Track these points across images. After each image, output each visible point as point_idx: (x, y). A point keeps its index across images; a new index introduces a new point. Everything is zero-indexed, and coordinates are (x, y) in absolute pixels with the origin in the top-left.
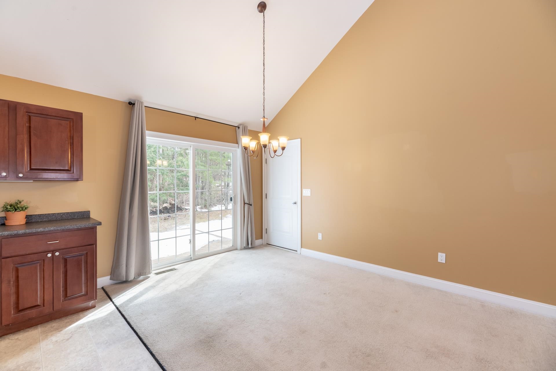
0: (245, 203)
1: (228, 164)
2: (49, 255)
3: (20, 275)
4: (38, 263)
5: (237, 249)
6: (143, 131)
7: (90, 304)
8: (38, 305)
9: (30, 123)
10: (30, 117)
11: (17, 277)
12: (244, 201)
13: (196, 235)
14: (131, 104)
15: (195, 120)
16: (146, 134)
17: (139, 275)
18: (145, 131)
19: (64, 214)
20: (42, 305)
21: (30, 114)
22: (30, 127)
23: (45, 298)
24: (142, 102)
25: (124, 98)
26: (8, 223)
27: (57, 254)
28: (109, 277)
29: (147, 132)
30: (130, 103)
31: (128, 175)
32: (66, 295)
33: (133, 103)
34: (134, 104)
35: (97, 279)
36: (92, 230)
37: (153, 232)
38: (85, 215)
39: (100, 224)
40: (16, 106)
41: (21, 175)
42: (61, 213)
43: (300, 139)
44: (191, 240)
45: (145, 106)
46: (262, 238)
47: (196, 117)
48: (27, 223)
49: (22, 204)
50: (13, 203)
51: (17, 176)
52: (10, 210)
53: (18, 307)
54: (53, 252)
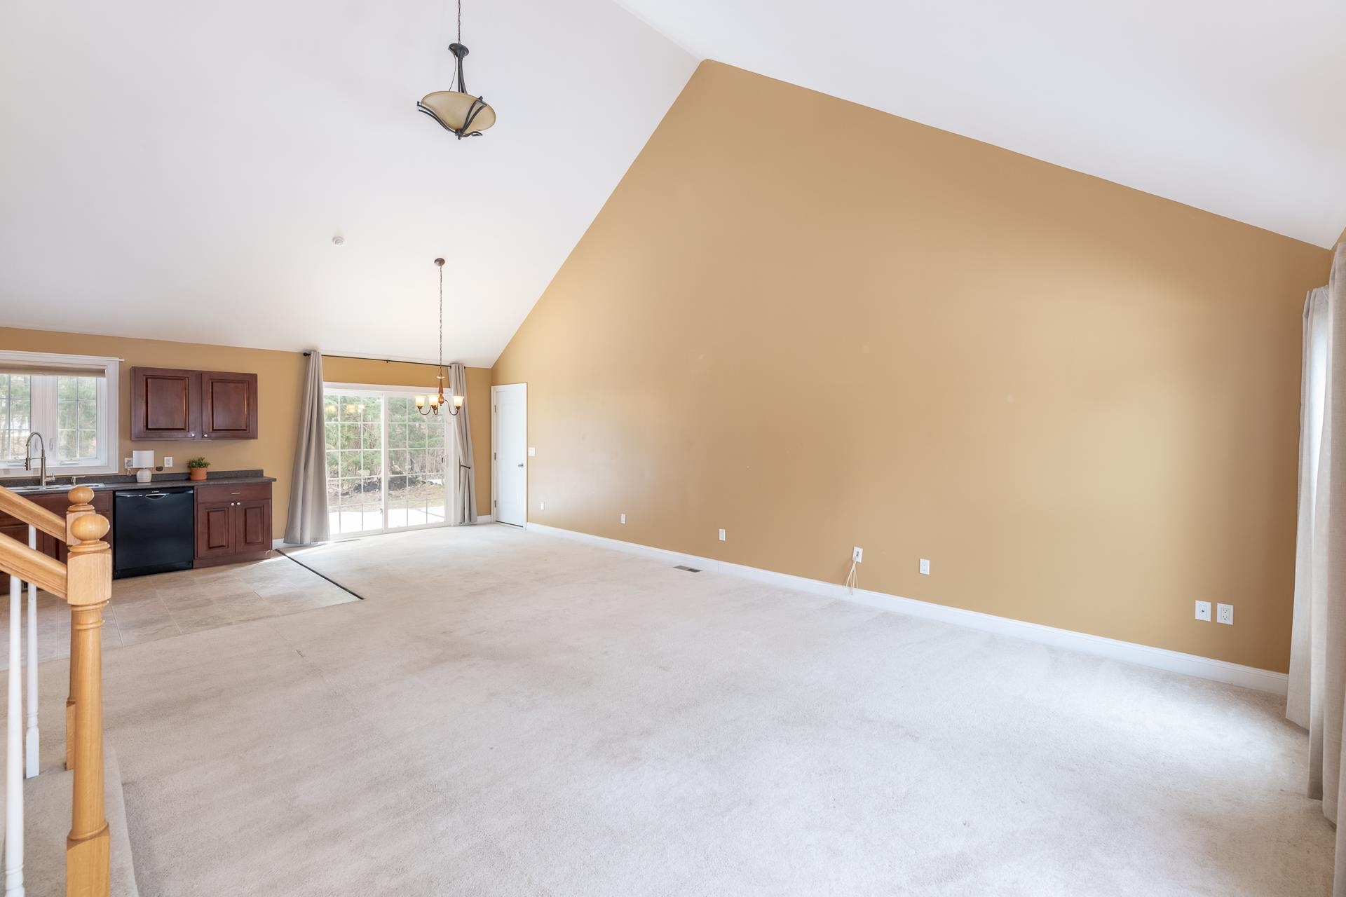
0: (462, 465)
2: (233, 504)
4: (223, 510)
5: (450, 526)
6: (320, 384)
7: (266, 553)
8: (224, 546)
9: (213, 389)
10: (212, 383)
11: (209, 521)
12: (460, 462)
14: (307, 355)
16: (323, 385)
17: (316, 540)
18: (322, 383)
19: (238, 472)
20: (226, 547)
21: (213, 381)
22: (213, 392)
23: (229, 539)
24: (318, 351)
26: (192, 477)
27: (239, 504)
28: (283, 540)
29: (324, 384)
30: (305, 354)
31: (303, 433)
32: (245, 541)
33: (308, 353)
34: (310, 355)
35: (273, 541)
36: (267, 486)
37: (332, 512)
38: (259, 473)
39: (275, 480)
40: (201, 374)
41: (206, 436)
42: (236, 471)
43: (525, 384)
44: (383, 509)
45: (322, 355)
46: (490, 514)
47: (387, 361)
48: (207, 479)
49: (204, 461)
50: (196, 459)
51: (203, 436)
52: (193, 467)
53: (209, 544)
54: (236, 502)
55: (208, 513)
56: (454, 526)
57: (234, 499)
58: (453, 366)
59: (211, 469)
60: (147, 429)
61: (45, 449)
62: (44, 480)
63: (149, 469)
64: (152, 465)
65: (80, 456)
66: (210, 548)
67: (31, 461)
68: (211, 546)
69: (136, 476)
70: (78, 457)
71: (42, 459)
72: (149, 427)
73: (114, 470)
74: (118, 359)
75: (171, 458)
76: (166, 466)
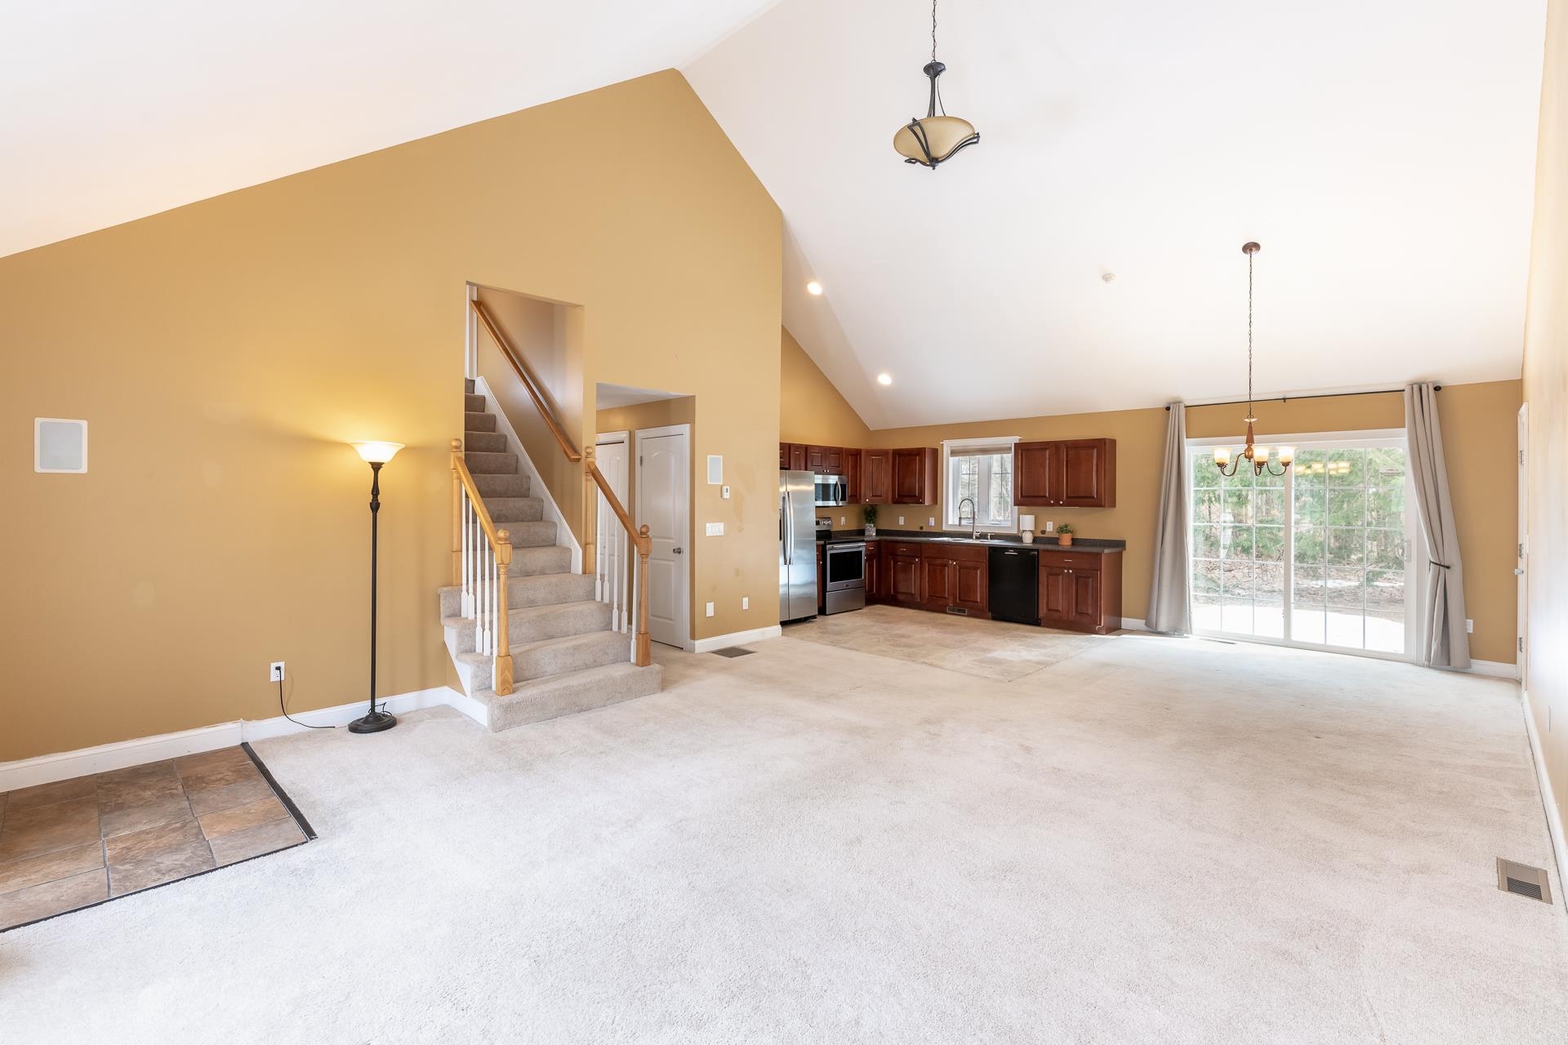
0: (1430, 560)
6: (1182, 441)
8: (1058, 611)
9: (1068, 458)
10: (1068, 451)
11: (1048, 583)
14: (1168, 408)
15: (1285, 402)
16: (1186, 444)
17: (1176, 630)
18: (1185, 440)
19: (1102, 540)
20: (1062, 611)
21: (1068, 449)
22: (1068, 460)
25: (1164, 405)
27: (1071, 571)
28: (1137, 620)
29: (1187, 441)
31: (1160, 500)
32: (1077, 610)
34: (1170, 408)
35: (1124, 618)
38: (1122, 544)
40: (1059, 444)
41: (1061, 503)
46: (1515, 662)
47: (1284, 399)
49: (1069, 528)
50: (1063, 526)
53: (1047, 606)
54: (1068, 569)
55: (1048, 576)
57: (1067, 566)
59: (1073, 535)
60: (1022, 496)
61: (976, 511)
62: (974, 535)
63: (1030, 531)
64: (1032, 529)
66: (1048, 611)
68: (1048, 609)
69: (1022, 537)
71: (973, 519)
72: (1023, 494)
73: (1007, 529)
74: (1013, 438)
75: (1051, 523)
76: (1048, 530)
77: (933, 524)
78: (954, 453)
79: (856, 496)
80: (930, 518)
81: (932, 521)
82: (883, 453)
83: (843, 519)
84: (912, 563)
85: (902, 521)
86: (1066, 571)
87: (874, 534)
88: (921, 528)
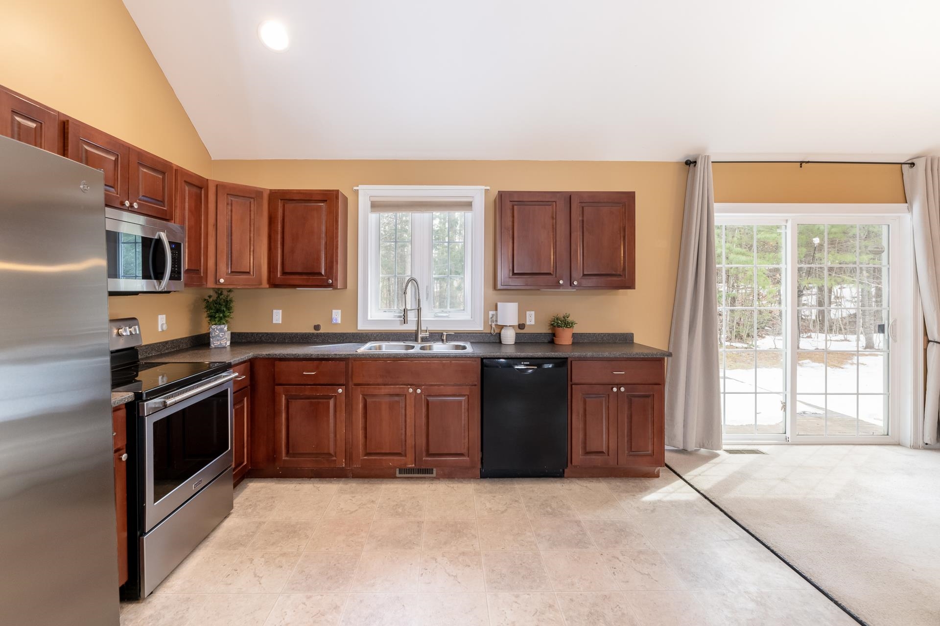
0: (929, 341)
1: (875, 249)
3: (587, 409)
4: (604, 397)
5: (900, 445)
6: (710, 205)
7: (656, 471)
8: (602, 452)
9: (583, 217)
10: (583, 208)
11: (585, 410)
12: (926, 334)
13: (798, 396)
14: (690, 163)
15: (801, 167)
16: (715, 210)
18: (713, 204)
19: (605, 335)
20: (606, 453)
21: (583, 205)
22: (583, 221)
23: (610, 445)
24: (708, 156)
25: (680, 156)
27: (622, 389)
29: (716, 206)
32: (630, 449)
33: (692, 161)
34: (695, 162)
36: (656, 363)
39: (670, 355)
40: (570, 196)
41: (575, 283)
42: (602, 333)
44: (786, 403)
45: (712, 162)
47: (801, 163)
48: (573, 343)
49: (570, 319)
50: (561, 316)
51: (571, 284)
52: (559, 327)
53: (585, 447)
54: (619, 386)
55: (585, 402)
56: (915, 447)
57: (617, 381)
58: (920, 164)
59: (578, 329)
60: (514, 274)
61: (420, 298)
62: (420, 336)
63: (513, 326)
64: (516, 323)
65: (450, 308)
66: (587, 453)
67: (408, 312)
68: (588, 450)
69: (500, 334)
70: (449, 308)
71: (418, 310)
72: (515, 272)
73: (478, 327)
74: (484, 187)
75: (533, 313)
76: (528, 323)
77: (339, 321)
78: (376, 206)
79: (197, 271)
80: (334, 311)
81: (337, 315)
82: (250, 195)
83: (162, 319)
84: (330, 397)
85: (278, 317)
86: (615, 389)
87: (228, 343)
88: (317, 327)
